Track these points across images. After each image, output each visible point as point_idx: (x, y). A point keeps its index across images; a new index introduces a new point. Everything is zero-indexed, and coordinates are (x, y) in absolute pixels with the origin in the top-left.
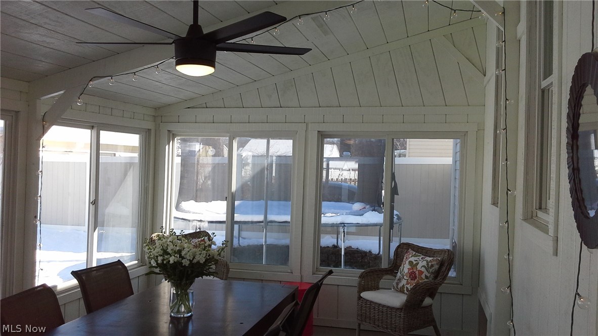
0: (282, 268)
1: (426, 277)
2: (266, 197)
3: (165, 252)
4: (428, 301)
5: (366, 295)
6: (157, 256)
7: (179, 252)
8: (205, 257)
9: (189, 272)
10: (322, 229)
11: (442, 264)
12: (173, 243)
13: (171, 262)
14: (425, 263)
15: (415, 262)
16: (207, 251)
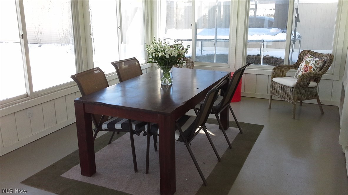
0: (224, 65)
1: (314, 70)
2: (216, 26)
3: (156, 51)
4: (312, 84)
5: (276, 80)
6: (152, 53)
7: (164, 50)
8: (177, 54)
9: (169, 62)
10: (248, 43)
11: (325, 63)
12: (160, 46)
13: (160, 56)
14: (314, 62)
15: (308, 61)
16: (178, 50)
